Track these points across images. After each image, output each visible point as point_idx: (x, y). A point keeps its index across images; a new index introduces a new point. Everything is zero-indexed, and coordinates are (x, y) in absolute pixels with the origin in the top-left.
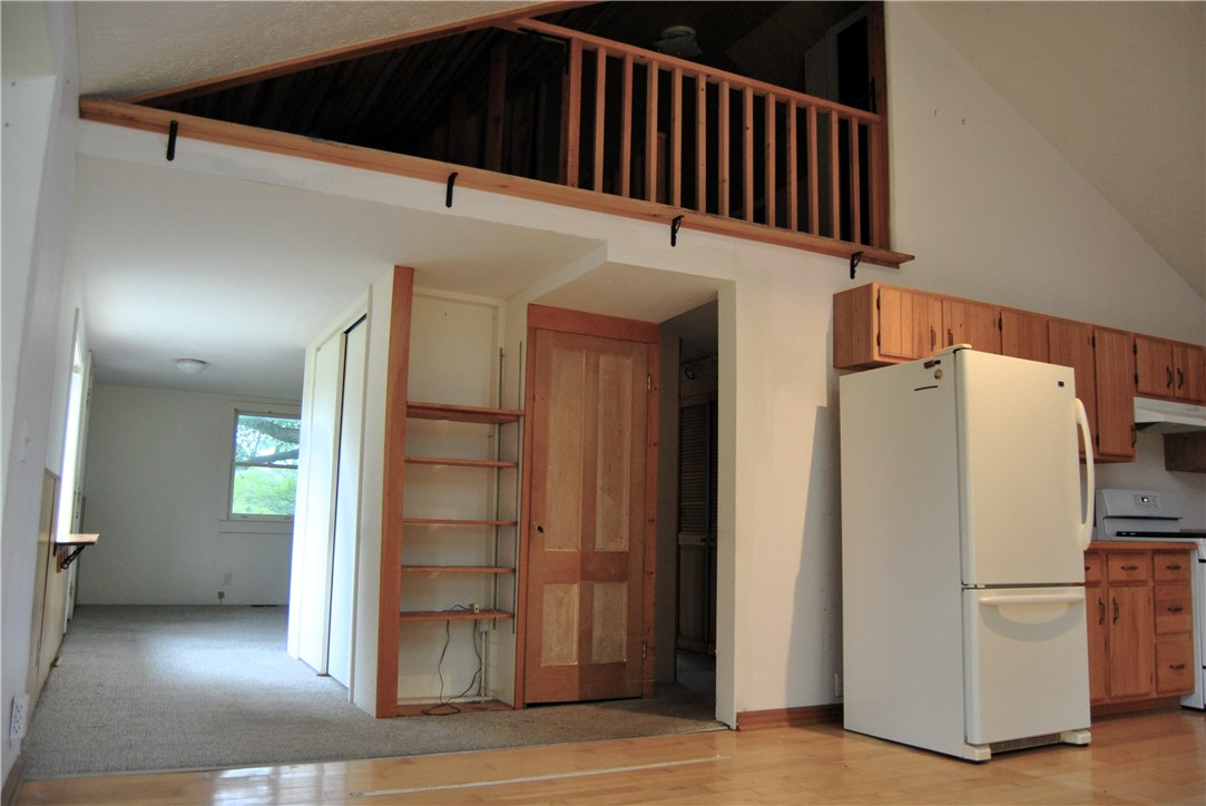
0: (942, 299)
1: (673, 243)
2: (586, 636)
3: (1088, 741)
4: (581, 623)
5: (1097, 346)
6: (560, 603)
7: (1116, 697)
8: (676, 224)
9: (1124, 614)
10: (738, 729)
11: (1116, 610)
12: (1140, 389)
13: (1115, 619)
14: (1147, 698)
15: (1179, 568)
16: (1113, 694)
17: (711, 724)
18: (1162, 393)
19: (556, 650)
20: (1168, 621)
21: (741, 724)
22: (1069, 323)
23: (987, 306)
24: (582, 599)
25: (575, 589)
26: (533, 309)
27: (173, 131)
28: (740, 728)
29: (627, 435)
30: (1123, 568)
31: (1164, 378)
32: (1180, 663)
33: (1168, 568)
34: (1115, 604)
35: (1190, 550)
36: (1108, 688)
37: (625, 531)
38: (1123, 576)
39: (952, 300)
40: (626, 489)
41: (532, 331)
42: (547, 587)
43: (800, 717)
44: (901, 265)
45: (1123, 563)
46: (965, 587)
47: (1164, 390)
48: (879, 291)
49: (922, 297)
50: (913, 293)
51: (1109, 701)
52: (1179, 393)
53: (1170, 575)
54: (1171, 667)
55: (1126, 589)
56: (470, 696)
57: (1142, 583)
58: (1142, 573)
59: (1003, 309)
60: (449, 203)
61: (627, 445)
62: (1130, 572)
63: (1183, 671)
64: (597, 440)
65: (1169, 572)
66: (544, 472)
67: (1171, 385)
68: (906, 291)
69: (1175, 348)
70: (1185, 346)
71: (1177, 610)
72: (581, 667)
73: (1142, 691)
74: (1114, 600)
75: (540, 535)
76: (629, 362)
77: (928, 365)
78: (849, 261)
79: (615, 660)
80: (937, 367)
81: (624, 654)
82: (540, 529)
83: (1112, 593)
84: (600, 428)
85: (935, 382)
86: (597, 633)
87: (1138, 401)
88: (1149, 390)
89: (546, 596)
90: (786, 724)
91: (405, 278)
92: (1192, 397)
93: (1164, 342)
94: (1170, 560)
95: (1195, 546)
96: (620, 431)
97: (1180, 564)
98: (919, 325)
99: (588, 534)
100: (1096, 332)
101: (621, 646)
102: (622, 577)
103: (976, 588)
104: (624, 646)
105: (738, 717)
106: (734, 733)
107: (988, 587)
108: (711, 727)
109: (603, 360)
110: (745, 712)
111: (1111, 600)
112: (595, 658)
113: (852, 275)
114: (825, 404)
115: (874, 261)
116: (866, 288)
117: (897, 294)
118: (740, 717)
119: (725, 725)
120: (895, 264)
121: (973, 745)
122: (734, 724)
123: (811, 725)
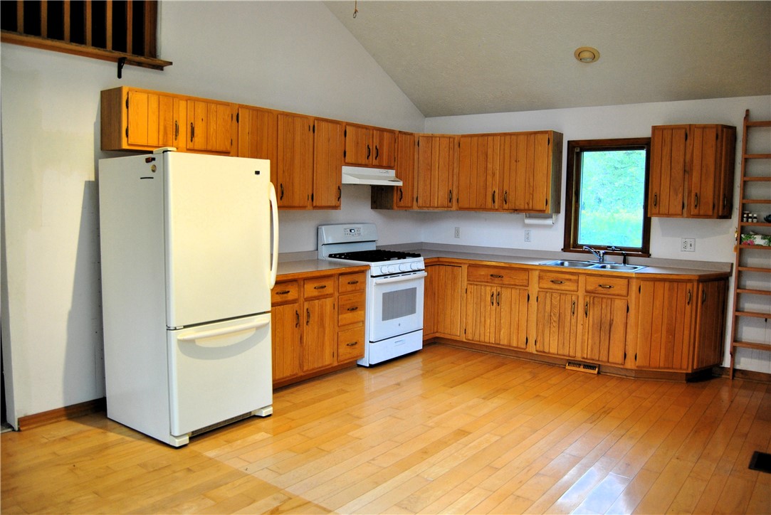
0: (188, 99)
3: (271, 413)
5: (316, 131)
7: (307, 371)
9: (315, 318)
10: (19, 430)
11: (308, 316)
12: (346, 161)
13: (308, 322)
14: (330, 366)
15: (357, 282)
16: (305, 369)
18: (363, 163)
20: (349, 316)
21: (22, 426)
22: (294, 116)
23: (227, 104)
28: (21, 429)
30: (315, 288)
31: (365, 151)
32: (354, 341)
33: (349, 283)
34: (308, 312)
35: (366, 270)
36: (301, 366)
38: (316, 293)
39: (195, 100)
43: (76, 412)
44: (165, 68)
45: (316, 285)
47: (364, 161)
48: (128, 94)
49: (168, 99)
50: (159, 95)
51: (302, 374)
52: (375, 162)
53: (350, 288)
54: (348, 345)
55: (317, 301)
57: (331, 295)
58: (329, 290)
59: (241, 106)
62: (321, 290)
63: (357, 346)
65: (350, 286)
67: (371, 157)
68: (154, 93)
69: (375, 132)
70: (382, 130)
71: (353, 309)
73: (327, 363)
74: (307, 310)
77: (148, 160)
78: (116, 64)
80: (153, 162)
83: (306, 305)
85: (151, 174)
87: (345, 169)
88: (353, 161)
90: (64, 418)
92: (384, 165)
93: (366, 128)
94: (350, 278)
95: (369, 267)
97: (357, 280)
98: (165, 120)
100: (316, 122)
103: (176, 329)
105: (19, 422)
106: (16, 434)
107: (185, 327)
110: (27, 416)
111: (305, 310)
113: (120, 76)
114: (93, 179)
115: (139, 64)
116: (119, 90)
117: (144, 96)
118: (21, 421)
119: (10, 426)
120: (160, 67)
121: (174, 436)
122: (16, 427)
123: (86, 415)
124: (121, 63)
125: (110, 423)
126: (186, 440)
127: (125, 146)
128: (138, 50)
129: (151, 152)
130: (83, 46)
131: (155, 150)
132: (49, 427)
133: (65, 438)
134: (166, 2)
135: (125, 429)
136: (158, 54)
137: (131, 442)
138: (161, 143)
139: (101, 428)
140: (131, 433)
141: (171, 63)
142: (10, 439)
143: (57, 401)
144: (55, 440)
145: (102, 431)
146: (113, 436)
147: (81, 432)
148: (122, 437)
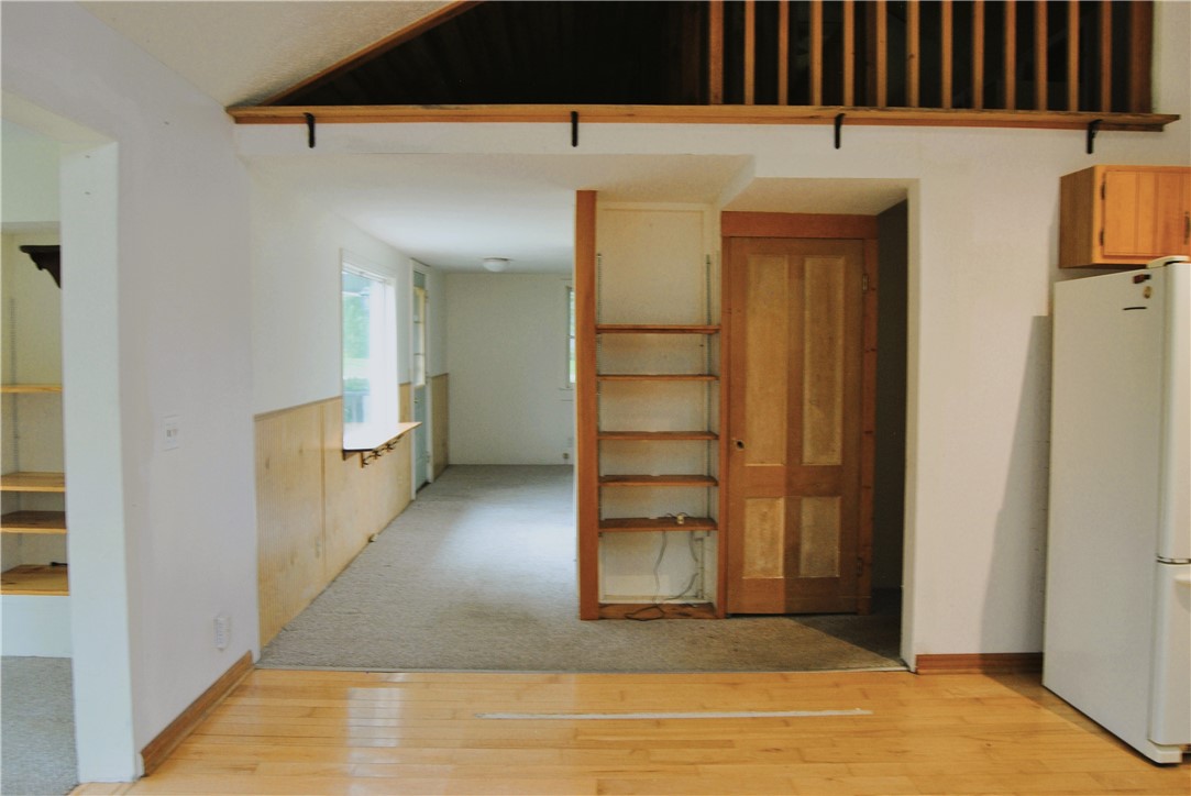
1: (837, 145)
2: (792, 551)
4: (787, 537)
6: (764, 517)
8: (839, 122)
10: (917, 672)
17: (891, 662)
19: (760, 563)
21: (924, 668)
24: (788, 514)
25: (781, 503)
26: (727, 217)
27: (311, 121)
28: (920, 671)
29: (840, 342)
37: (838, 444)
40: (839, 400)
41: (727, 240)
42: (749, 502)
43: (997, 666)
44: (1166, 126)
46: (1160, 561)
48: (1104, 176)
49: (1171, 177)
50: (1157, 172)
56: (687, 598)
60: (575, 143)
61: (839, 353)
64: (802, 351)
66: (743, 387)
68: (1148, 170)
72: (787, 581)
75: (740, 450)
76: (840, 262)
77: (1138, 280)
78: (1084, 133)
79: (828, 574)
80: (1147, 283)
81: (837, 570)
82: (740, 444)
84: (807, 336)
85: (1143, 302)
86: (806, 547)
89: (748, 511)
90: (979, 670)
91: (587, 203)
96: (831, 339)
98: (1167, 212)
99: (794, 448)
101: (833, 561)
102: (833, 493)
103: (1173, 563)
104: (837, 561)
105: (917, 659)
106: (911, 677)
108: (892, 666)
109: (809, 264)
110: (926, 655)
112: (804, 572)
113: (1090, 150)
114: (1044, 312)
115: (1123, 127)
116: (1090, 172)
117: (1132, 177)
118: (921, 659)
119: (905, 665)
120: (1157, 125)
121: (1156, 744)
122: (913, 667)
123: (1010, 673)
124: (1092, 129)
125: (1046, 694)
126: (1175, 756)
127: (1098, 259)
128: (1120, 104)
129: (1144, 267)
130: (1034, 112)
131: (1150, 263)
132: (957, 678)
133: (977, 699)
134: (1167, 3)
135: (1070, 711)
136: (1154, 105)
137: (1079, 733)
138: (1159, 251)
139: (1032, 699)
140: (1080, 719)
141: (1177, 117)
142: (904, 682)
143: (970, 643)
144: (963, 700)
145: (1032, 702)
146: (1050, 716)
147: (1002, 697)
148: (1065, 721)
